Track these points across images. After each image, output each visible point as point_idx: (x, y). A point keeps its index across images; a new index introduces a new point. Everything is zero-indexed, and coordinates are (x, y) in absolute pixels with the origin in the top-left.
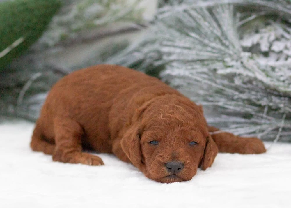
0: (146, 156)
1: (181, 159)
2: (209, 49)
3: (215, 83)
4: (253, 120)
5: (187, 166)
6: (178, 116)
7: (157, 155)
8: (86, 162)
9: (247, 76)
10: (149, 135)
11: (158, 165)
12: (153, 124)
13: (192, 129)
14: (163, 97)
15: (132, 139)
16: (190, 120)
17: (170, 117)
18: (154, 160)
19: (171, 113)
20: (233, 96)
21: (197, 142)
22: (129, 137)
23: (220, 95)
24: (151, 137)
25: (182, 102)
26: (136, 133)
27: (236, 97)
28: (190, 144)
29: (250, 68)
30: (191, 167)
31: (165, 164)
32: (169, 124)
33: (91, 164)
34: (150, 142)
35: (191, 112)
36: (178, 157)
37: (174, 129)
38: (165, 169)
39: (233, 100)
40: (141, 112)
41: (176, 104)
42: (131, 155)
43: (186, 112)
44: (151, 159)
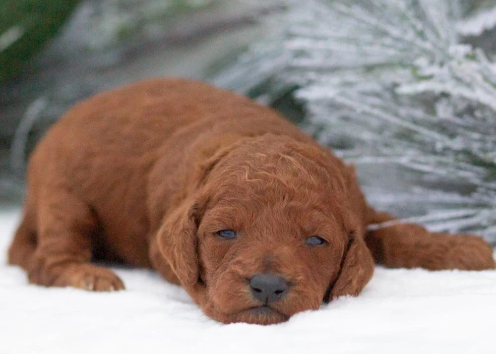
0: (208, 264)
1: (284, 270)
2: (388, 41)
3: (396, 115)
4: (476, 197)
5: (298, 288)
6: (283, 177)
7: (232, 261)
8: (83, 283)
9: (463, 98)
10: (216, 217)
11: (231, 281)
12: (227, 192)
13: (315, 208)
14: (259, 139)
15: (181, 227)
16: (311, 187)
17: (266, 179)
18: (225, 270)
19: (269, 170)
20: (433, 143)
21: (326, 239)
22: (176, 223)
23: (405, 143)
24: (219, 220)
25: (298, 151)
26: (189, 214)
27: (439, 146)
28: (309, 241)
29: (468, 80)
30: (306, 290)
31: (248, 280)
32: (262, 192)
33: (91, 287)
34: (219, 233)
35: (316, 172)
36: (278, 265)
37: (273, 205)
38: (246, 290)
39: (434, 153)
40: (207, 170)
41: (284, 153)
42: (177, 264)
43: (304, 170)
44: (219, 270)
